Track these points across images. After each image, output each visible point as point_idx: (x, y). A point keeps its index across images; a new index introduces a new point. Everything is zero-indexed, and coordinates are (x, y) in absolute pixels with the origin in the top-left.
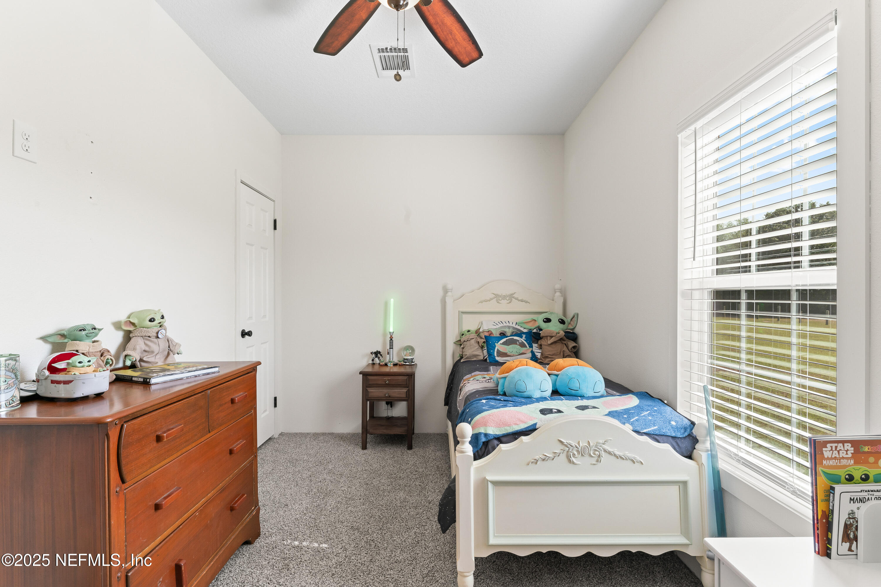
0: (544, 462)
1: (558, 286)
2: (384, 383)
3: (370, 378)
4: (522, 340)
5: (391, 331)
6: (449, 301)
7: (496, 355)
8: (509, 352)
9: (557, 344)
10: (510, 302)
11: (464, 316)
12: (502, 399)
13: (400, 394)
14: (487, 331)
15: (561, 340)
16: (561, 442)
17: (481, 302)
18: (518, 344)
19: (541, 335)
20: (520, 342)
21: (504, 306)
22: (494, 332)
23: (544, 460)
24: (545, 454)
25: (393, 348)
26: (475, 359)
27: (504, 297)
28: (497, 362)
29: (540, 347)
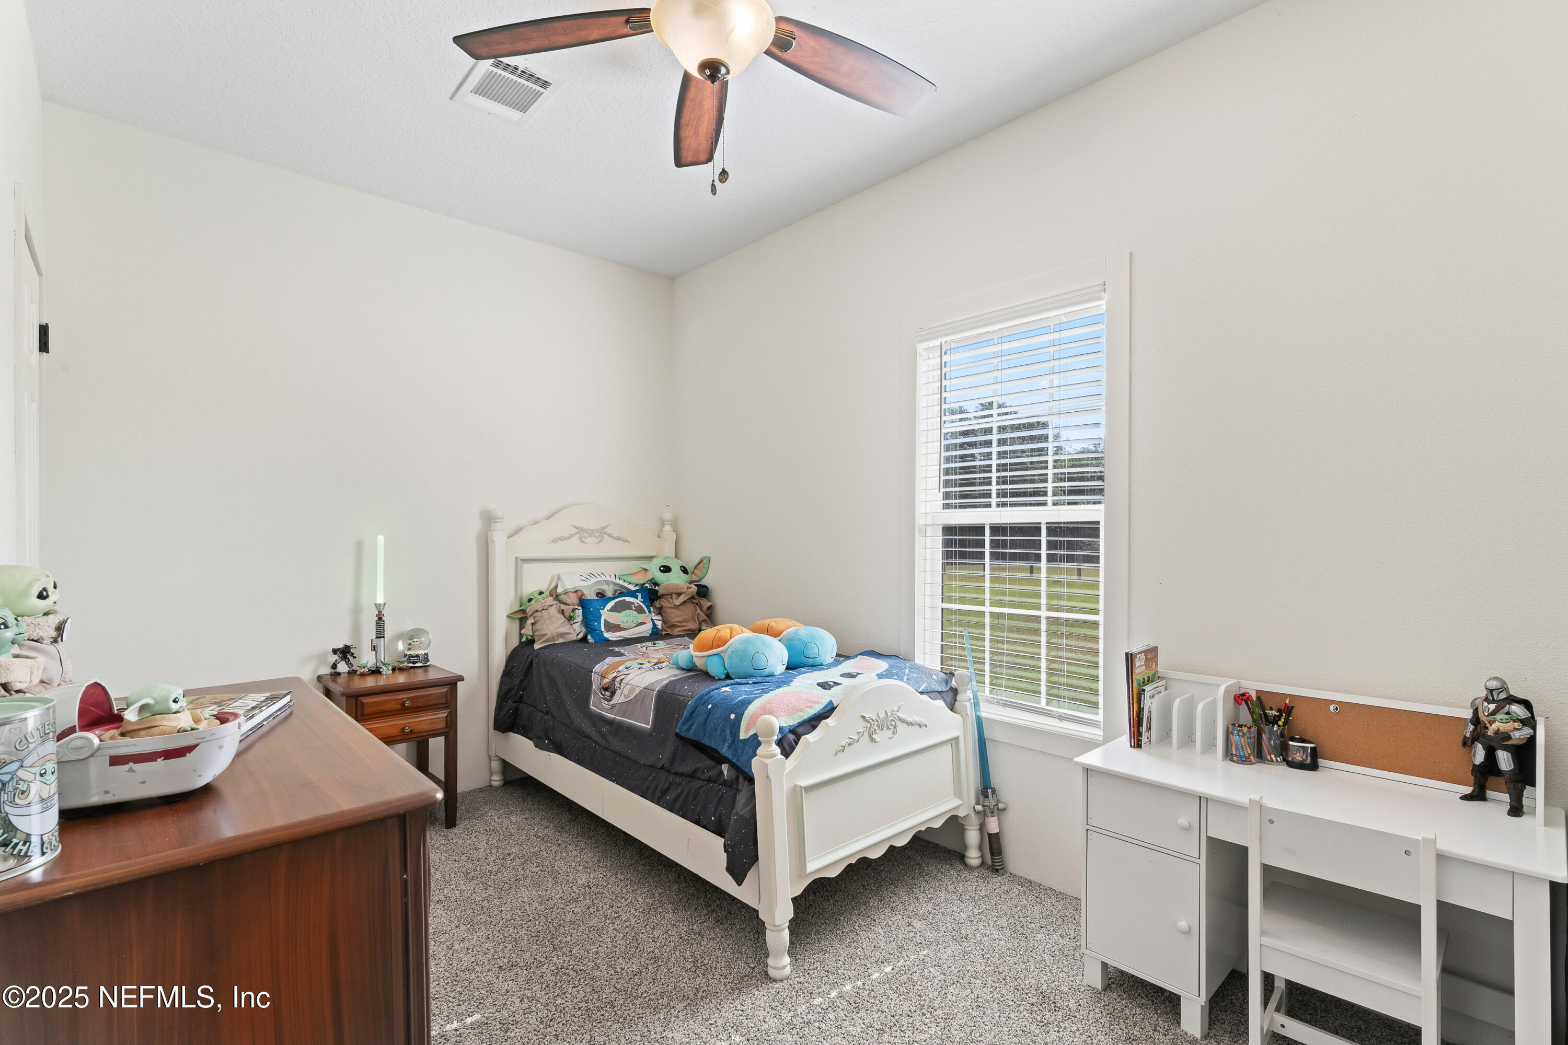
0: (851, 746)
1: (668, 516)
2: (399, 707)
3: (366, 700)
4: (638, 601)
5: (380, 600)
6: (499, 539)
7: (603, 629)
8: (622, 624)
9: (687, 604)
10: (601, 541)
11: (526, 566)
12: (750, 682)
13: (433, 723)
14: (573, 591)
15: (693, 597)
16: (863, 717)
17: (555, 541)
18: (634, 608)
19: (660, 593)
20: (636, 605)
21: (591, 548)
22: (586, 592)
23: (850, 745)
24: (851, 737)
25: (383, 637)
26: (561, 641)
27: (591, 533)
28: (607, 640)
29: (660, 611)
